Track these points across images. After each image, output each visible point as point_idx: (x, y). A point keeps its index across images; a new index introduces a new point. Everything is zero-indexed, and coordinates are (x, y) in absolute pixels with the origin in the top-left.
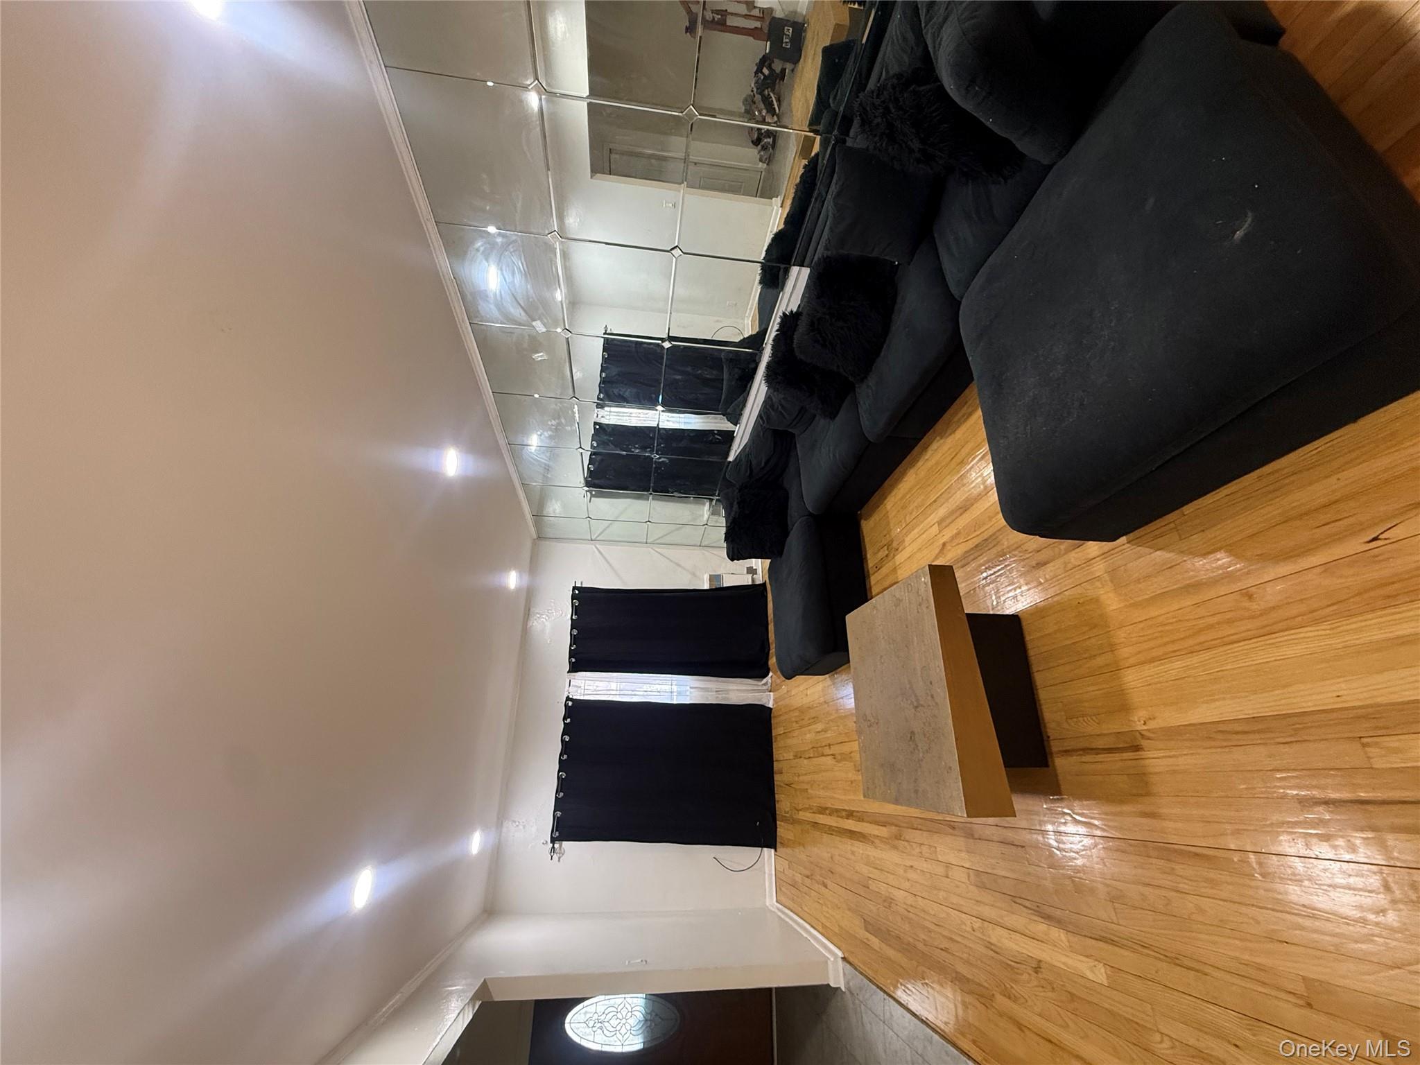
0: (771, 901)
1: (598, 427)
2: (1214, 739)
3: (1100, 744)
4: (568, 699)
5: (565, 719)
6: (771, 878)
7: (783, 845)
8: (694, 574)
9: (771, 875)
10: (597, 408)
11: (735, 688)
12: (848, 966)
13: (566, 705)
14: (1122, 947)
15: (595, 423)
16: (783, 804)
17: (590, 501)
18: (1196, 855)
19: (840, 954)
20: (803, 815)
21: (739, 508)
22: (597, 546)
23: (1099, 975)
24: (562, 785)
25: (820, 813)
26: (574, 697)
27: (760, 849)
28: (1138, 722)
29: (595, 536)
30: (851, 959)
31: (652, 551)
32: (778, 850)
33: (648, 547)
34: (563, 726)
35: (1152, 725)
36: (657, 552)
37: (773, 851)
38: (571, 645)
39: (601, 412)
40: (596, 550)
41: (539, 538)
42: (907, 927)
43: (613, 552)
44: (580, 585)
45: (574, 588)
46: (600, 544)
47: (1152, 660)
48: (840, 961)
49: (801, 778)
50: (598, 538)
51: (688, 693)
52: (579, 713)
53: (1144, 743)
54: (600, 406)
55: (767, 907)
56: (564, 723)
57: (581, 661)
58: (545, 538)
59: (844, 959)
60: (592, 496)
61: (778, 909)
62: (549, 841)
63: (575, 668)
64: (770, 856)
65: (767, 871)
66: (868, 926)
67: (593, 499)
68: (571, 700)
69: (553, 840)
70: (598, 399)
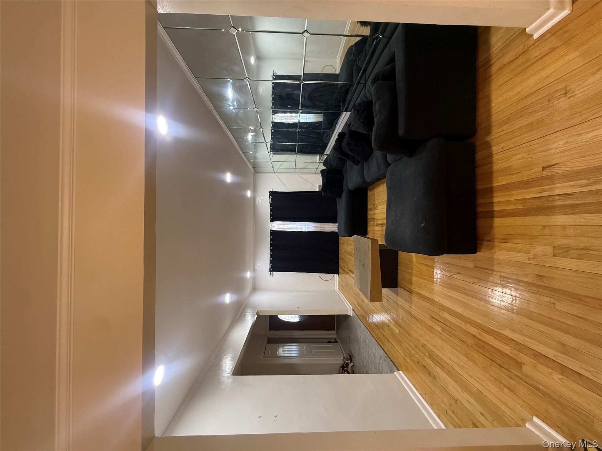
0: (336, 288)
1: (273, 123)
2: (422, 298)
3: (407, 289)
4: (271, 230)
5: (270, 236)
6: (337, 282)
7: (340, 274)
8: (313, 185)
9: (336, 281)
10: (272, 114)
11: (327, 226)
12: (353, 311)
13: (271, 232)
14: (402, 328)
15: (272, 122)
16: (341, 264)
17: (273, 156)
18: (415, 318)
19: (352, 308)
20: (345, 269)
21: (326, 181)
22: (277, 175)
23: (397, 331)
24: (271, 256)
25: (350, 271)
26: (273, 230)
27: (333, 274)
28: (413, 287)
29: (276, 170)
30: (354, 310)
31: (297, 175)
32: (339, 275)
33: (295, 174)
34: (270, 238)
35: (415, 290)
36: (299, 176)
37: (338, 275)
38: (270, 212)
39: (275, 116)
40: (276, 176)
41: (255, 172)
42: (366, 308)
43: (283, 177)
44: (272, 191)
45: (270, 192)
46: (277, 174)
47: (418, 277)
48: (352, 310)
49: (346, 259)
50: (277, 171)
51: (311, 228)
52: (274, 234)
53: (413, 293)
54: (274, 113)
55: (335, 290)
56: (271, 238)
57: (274, 218)
58: (258, 172)
59: (352, 309)
60: (274, 154)
61: (338, 291)
62: (269, 271)
63: (272, 220)
64: (337, 277)
65: (335, 280)
66: (358, 304)
67: (274, 155)
68: (272, 230)
69: (270, 271)
70: (272, 108)
